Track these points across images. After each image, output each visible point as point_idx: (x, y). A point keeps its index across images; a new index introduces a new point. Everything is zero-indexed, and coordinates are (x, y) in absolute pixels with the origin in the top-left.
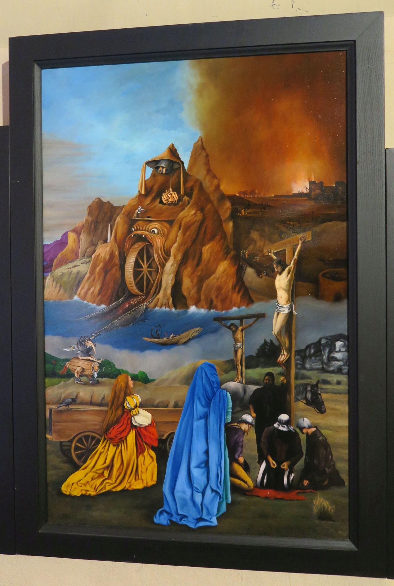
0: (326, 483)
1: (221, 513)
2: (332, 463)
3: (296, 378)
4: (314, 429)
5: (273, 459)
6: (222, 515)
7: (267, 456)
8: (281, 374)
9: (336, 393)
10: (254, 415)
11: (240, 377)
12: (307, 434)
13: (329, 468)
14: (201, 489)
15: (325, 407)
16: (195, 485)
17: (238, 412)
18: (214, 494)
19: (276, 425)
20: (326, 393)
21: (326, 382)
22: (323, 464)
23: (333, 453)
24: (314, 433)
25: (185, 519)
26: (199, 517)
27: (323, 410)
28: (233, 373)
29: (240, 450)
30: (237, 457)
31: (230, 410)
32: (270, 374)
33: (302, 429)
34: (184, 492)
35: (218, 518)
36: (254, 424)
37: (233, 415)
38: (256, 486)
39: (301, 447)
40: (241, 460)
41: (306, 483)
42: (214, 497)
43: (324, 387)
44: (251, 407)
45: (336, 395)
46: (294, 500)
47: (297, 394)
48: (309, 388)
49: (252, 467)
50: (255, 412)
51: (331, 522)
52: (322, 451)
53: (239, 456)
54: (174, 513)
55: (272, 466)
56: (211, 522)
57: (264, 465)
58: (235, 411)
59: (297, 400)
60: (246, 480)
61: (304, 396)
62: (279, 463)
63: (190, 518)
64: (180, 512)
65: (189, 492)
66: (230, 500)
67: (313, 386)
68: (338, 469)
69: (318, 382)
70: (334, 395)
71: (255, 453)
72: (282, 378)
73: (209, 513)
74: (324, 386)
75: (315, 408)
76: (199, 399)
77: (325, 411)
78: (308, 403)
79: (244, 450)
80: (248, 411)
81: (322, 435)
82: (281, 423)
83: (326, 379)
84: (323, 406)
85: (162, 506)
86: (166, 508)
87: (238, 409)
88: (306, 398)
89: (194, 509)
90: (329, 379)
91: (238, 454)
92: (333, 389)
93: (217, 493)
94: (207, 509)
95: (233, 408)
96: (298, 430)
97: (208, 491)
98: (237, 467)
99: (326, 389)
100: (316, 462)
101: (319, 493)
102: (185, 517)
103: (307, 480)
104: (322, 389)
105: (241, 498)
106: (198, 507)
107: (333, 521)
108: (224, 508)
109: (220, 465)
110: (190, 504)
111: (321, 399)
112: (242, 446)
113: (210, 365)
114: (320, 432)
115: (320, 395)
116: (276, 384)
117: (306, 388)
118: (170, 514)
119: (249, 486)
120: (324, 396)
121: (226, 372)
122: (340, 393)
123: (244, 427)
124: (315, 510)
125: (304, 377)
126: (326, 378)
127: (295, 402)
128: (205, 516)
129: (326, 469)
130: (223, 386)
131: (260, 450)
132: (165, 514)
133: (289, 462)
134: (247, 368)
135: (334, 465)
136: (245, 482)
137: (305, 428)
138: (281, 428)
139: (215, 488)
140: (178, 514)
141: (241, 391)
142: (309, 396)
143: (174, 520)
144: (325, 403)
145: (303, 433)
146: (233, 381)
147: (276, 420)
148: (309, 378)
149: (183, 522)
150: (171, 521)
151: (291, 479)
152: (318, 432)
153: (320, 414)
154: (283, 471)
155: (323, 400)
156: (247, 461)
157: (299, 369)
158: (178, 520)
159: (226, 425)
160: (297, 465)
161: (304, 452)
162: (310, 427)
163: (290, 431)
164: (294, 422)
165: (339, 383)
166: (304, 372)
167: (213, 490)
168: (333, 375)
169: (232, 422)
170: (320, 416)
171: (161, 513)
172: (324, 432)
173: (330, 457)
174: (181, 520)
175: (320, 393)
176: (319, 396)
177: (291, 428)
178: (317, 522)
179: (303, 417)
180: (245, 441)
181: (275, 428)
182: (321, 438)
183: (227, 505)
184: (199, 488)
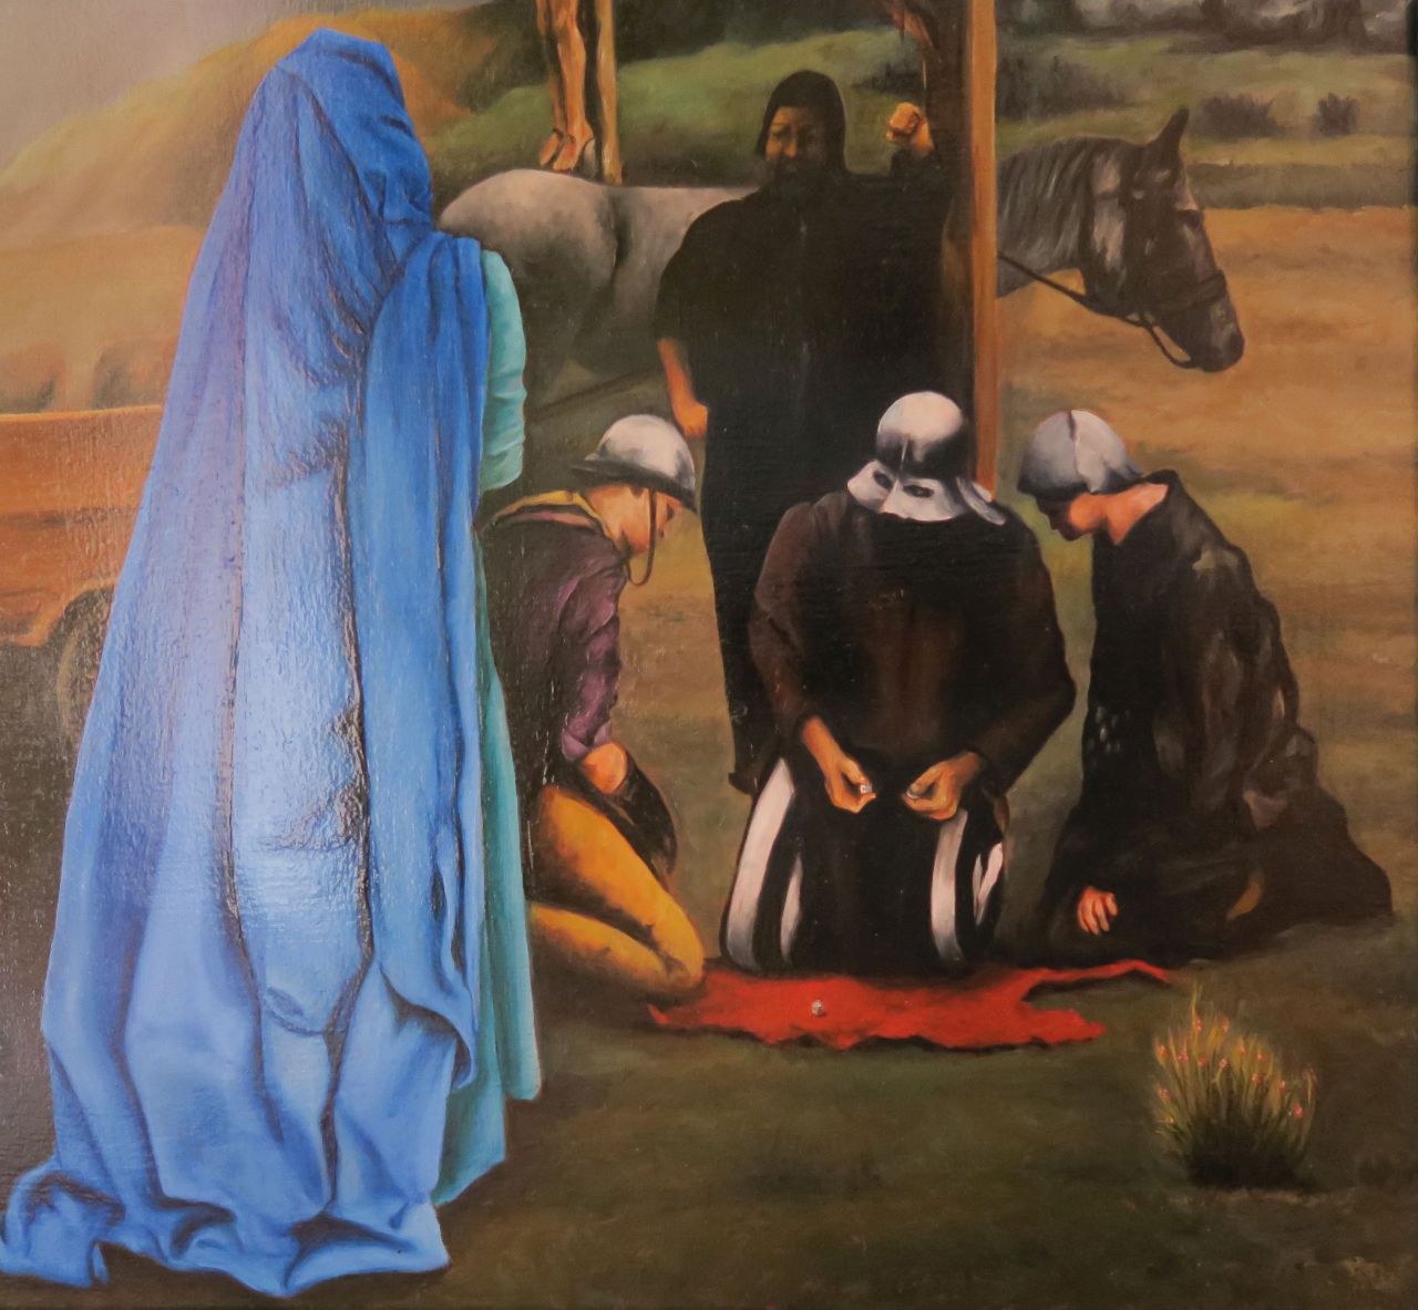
0: (1247, 903)
1: (468, 1177)
2: (1291, 749)
3: (1010, 107)
4: (1149, 497)
5: (848, 748)
6: (476, 1190)
7: (799, 725)
8: (896, 82)
9: (1313, 203)
10: (696, 415)
11: (579, 127)
12: (1101, 534)
13: (1267, 789)
14: (316, 1006)
15: (1231, 315)
16: (274, 978)
17: (571, 400)
18: (414, 1034)
19: (862, 484)
20: (1242, 202)
21: (1239, 120)
22: (1223, 758)
23: (1300, 665)
24: (1149, 528)
25: (210, 1234)
26: (311, 1210)
27: (1220, 339)
28: (525, 101)
29: (594, 691)
30: (571, 745)
31: (516, 392)
32: (807, 91)
33: (1056, 498)
34: (197, 1038)
35: (447, 1217)
36: (693, 483)
37: (538, 430)
38: (721, 960)
39: (1058, 639)
40: (608, 765)
41: (1095, 909)
42: (418, 1060)
43: (1224, 162)
44: (668, 351)
45: (1317, 220)
46: (1010, 1047)
47: (1016, 233)
48: (1109, 179)
49: (687, 815)
50: (700, 393)
51: (1292, 1198)
52: (1219, 659)
53: (589, 742)
54: (130, 1198)
55: (841, 799)
56: (403, 1247)
57: (778, 793)
58: (549, 397)
59: (1017, 276)
60: (643, 916)
61: (1070, 240)
62: (891, 773)
63: (248, 1229)
64: (173, 1187)
65: (229, 1031)
66: (531, 1081)
67: (1135, 161)
68: (1343, 794)
69: (1177, 126)
70: (1300, 212)
71: (713, 707)
72: (902, 112)
73: (381, 1183)
74: (1221, 156)
75: (1157, 330)
76: (281, 322)
77: (1236, 346)
78: (1101, 296)
79: (625, 686)
80: (644, 390)
81: (1217, 539)
82: (901, 462)
83: (1241, 98)
84: (1217, 311)
85: (44, 1144)
86: (71, 1158)
87: (575, 375)
88: (1086, 258)
89: (273, 1156)
90: (1262, 94)
91: (579, 722)
92: (1297, 170)
93: (437, 1026)
94: (369, 1148)
95: (533, 377)
96: (1030, 513)
97: (373, 1020)
98: (574, 820)
99: (1244, 172)
100: (1168, 746)
101: (1194, 985)
102: (217, 1216)
103: (1103, 886)
104: (1208, 174)
105: (617, 1058)
106: (303, 1138)
107: (1307, 1186)
108: (490, 1142)
109: (451, 815)
110: (246, 1119)
111: (1200, 257)
112: (612, 664)
113: (352, 54)
114: (1196, 512)
115: (1195, 220)
116: (854, 165)
117: (1086, 178)
118: (100, 1203)
119: (670, 963)
120: (1225, 230)
121: (476, 95)
122: (1348, 200)
123: (622, 512)
124: (1169, 1113)
125: (1068, 95)
126: (1235, 92)
127: (1006, 288)
128: (355, 1206)
129: (1250, 797)
130: (453, 213)
131: (745, 682)
132: (67, 1205)
133: (966, 763)
134: (631, 49)
135: (1308, 763)
136: (640, 932)
137: (1081, 487)
138: (899, 504)
139: (418, 989)
140: (159, 1201)
141: (593, 238)
142: (1109, 234)
143: (134, 1243)
144: (1235, 285)
145: (1070, 533)
146: (527, 160)
147: (860, 443)
148: (1108, 99)
149: (198, 1257)
150: (114, 1254)
151: (983, 888)
152: (1181, 518)
153: (1197, 373)
154: (929, 830)
155: (1220, 264)
156: (652, 774)
157: (1027, 30)
158: (165, 1242)
159: (488, 505)
160: (1027, 778)
161: (1082, 675)
162: (1118, 483)
163: (968, 522)
164: (994, 450)
165: (1337, 119)
166: (1071, 50)
167: (405, 1010)
168: (1293, 60)
169: (531, 481)
170: (1198, 387)
171: (40, 1200)
172: (1227, 511)
173: (1279, 701)
174: (181, 1241)
175: (1192, 206)
176: (1187, 231)
177: (980, 498)
178: (1183, 1201)
179: (1064, 405)
180: (634, 626)
181: (854, 506)
182: (1205, 562)
183: (516, 1110)
184: (304, 1001)
